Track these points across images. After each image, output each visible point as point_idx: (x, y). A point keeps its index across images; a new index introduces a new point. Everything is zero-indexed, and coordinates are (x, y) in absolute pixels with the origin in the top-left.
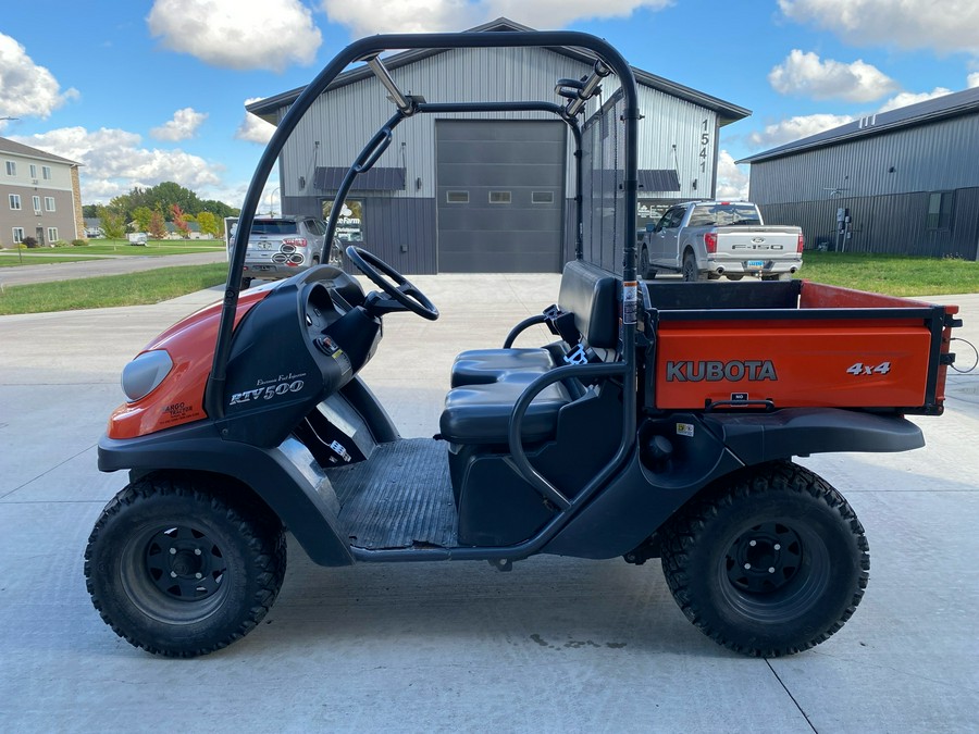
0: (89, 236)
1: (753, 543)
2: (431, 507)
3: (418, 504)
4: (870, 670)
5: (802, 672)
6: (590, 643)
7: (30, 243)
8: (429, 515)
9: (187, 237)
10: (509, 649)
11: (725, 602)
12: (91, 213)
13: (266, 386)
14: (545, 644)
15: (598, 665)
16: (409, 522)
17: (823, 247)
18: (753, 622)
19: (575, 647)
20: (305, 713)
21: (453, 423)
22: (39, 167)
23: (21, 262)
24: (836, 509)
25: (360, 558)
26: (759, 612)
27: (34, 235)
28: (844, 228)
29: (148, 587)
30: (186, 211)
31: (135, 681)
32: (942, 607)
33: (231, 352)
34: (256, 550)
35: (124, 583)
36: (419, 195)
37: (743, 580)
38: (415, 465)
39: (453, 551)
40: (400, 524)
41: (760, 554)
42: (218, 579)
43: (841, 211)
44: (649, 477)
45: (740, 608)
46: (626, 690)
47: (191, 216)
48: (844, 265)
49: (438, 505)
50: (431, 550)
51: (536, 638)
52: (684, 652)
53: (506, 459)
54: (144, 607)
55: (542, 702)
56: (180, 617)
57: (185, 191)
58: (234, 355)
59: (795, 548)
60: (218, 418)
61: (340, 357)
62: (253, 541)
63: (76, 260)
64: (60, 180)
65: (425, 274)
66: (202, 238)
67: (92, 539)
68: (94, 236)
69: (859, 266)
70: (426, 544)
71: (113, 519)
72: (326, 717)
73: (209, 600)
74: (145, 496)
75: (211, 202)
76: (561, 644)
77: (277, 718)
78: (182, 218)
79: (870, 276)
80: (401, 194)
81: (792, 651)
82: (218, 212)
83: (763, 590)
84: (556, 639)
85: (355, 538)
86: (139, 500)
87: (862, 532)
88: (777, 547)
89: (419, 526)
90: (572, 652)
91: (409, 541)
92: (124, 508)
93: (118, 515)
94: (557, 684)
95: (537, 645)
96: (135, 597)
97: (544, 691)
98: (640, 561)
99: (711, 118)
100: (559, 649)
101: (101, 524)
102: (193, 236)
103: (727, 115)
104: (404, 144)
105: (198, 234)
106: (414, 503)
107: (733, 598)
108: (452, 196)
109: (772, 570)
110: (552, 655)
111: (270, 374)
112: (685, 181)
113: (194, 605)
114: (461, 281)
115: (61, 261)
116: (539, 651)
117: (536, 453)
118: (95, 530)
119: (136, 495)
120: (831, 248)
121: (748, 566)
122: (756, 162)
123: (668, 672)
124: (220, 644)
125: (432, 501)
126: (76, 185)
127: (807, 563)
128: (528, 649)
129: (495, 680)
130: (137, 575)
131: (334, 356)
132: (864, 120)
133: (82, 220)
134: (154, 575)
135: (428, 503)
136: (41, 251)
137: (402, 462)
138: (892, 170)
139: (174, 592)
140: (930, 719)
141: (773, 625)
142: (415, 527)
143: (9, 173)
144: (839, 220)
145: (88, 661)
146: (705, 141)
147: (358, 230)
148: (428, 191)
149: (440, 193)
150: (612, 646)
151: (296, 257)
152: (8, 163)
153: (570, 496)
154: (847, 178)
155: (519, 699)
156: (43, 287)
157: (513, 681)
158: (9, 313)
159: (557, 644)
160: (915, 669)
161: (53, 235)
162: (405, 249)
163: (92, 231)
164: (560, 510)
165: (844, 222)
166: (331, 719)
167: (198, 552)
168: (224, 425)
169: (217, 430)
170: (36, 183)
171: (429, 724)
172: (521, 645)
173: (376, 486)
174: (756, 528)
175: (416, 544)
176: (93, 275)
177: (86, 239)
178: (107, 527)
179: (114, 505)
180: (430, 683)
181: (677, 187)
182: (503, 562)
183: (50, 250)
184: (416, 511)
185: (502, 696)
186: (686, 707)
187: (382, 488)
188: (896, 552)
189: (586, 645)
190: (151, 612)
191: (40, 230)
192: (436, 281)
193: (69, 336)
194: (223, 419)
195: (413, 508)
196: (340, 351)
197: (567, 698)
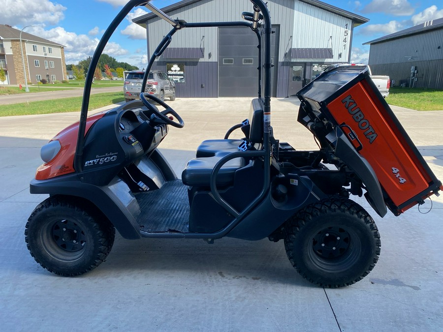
0: (70, 79)
1: (327, 235)
2: (181, 213)
3: (176, 211)
4: (372, 296)
5: (339, 295)
6: (244, 277)
7: (44, 82)
8: (179, 217)
9: (112, 79)
10: (207, 279)
11: (309, 260)
12: (70, 68)
13: (100, 158)
14: (224, 277)
15: (245, 288)
16: (169, 219)
17: (403, 85)
18: (321, 270)
19: (238, 278)
20: (110, 304)
21: (187, 176)
22: (47, 48)
23: (39, 90)
24: (368, 225)
25: (144, 236)
26: (324, 266)
27: (46, 79)
28: (414, 76)
29: (52, 243)
30: (111, 67)
31: (40, 286)
32: (416, 266)
33: (85, 142)
34: (96, 229)
35: (41, 241)
36: (210, 60)
37: (320, 251)
38: (180, 192)
39: (186, 234)
40: (165, 220)
41: (331, 240)
42: (83, 244)
43: (413, 68)
44: (275, 204)
45: (317, 264)
46: (255, 300)
47: (113, 69)
48: (413, 94)
49: (185, 212)
50: (176, 234)
51: (221, 273)
52: (287, 283)
53: (210, 194)
54: (49, 252)
55: (215, 304)
56: (64, 258)
57: (111, 58)
58: (86, 144)
59: (347, 240)
60: (79, 172)
61: (136, 145)
62: (95, 225)
63: (63, 90)
64: (56, 53)
65: (213, 97)
66: (118, 79)
67: (29, 220)
68: (71, 79)
69: (420, 94)
70: (174, 231)
71: (39, 213)
72: (118, 307)
73: (78, 253)
74: (54, 206)
75: (122, 63)
76: (231, 277)
77: (97, 306)
78: (109, 71)
79: (424, 100)
80: (201, 60)
81: (337, 286)
82: (125, 68)
83: (328, 256)
84: (230, 274)
85: (143, 226)
86: (51, 207)
87: (379, 238)
88: (338, 238)
89: (174, 222)
90: (236, 281)
91: (167, 228)
92: (44, 209)
93: (41, 212)
94: (224, 296)
95: (220, 277)
96: (46, 247)
97: (218, 299)
98: (276, 240)
99: (350, 23)
100: (229, 279)
101: (34, 214)
102: (114, 78)
103: (357, 21)
104: (203, 37)
105: (116, 78)
106: (175, 210)
107: (313, 258)
108: (226, 61)
109: (334, 248)
110: (226, 282)
111: (102, 153)
112: (335, 54)
113: (71, 254)
114: (229, 101)
115: (56, 90)
116: (220, 280)
117: (224, 191)
118: (31, 216)
119: (50, 204)
120: (407, 85)
121: (323, 245)
122: (373, 43)
123: (277, 293)
124: (80, 273)
125: (183, 210)
126: (63, 56)
127: (351, 248)
128: (216, 279)
129: (197, 293)
130: (48, 238)
131: (133, 144)
132: (427, 23)
133: (66, 71)
134: (55, 238)
135: (181, 211)
136: (48, 86)
137: (174, 191)
138: (439, 48)
139: (64, 247)
140: (395, 322)
141: (330, 273)
142: (172, 222)
143: (34, 51)
144: (412, 72)
145: (24, 276)
146: (346, 34)
147: (182, 77)
148: (215, 58)
149: (220, 60)
150: (254, 279)
151: (153, 90)
152: (34, 46)
153: (239, 211)
154: (417, 51)
155: (205, 302)
156: (46, 102)
157: (205, 293)
158: (29, 114)
159: (229, 277)
160: (394, 296)
161: (54, 78)
162: (204, 86)
163: (71, 76)
164: (235, 218)
165: (414, 73)
166: (120, 307)
167: (75, 231)
168: (81, 175)
169: (78, 177)
170: (46, 55)
171: (162, 312)
172: (213, 276)
173: (160, 201)
174: (330, 228)
175: (170, 230)
176: (68, 97)
177: (68, 79)
178: (36, 216)
179: (40, 207)
180: (168, 293)
181: (331, 57)
182: (210, 240)
183: (52, 85)
184: (174, 214)
185: (198, 301)
186: (280, 310)
187: (162, 203)
188: (401, 238)
189: (243, 278)
190: (52, 254)
191: (48, 76)
192: (217, 101)
193: (50, 125)
194: (82, 172)
195: (173, 213)
196: (137, 142)
197: (227, 303)
